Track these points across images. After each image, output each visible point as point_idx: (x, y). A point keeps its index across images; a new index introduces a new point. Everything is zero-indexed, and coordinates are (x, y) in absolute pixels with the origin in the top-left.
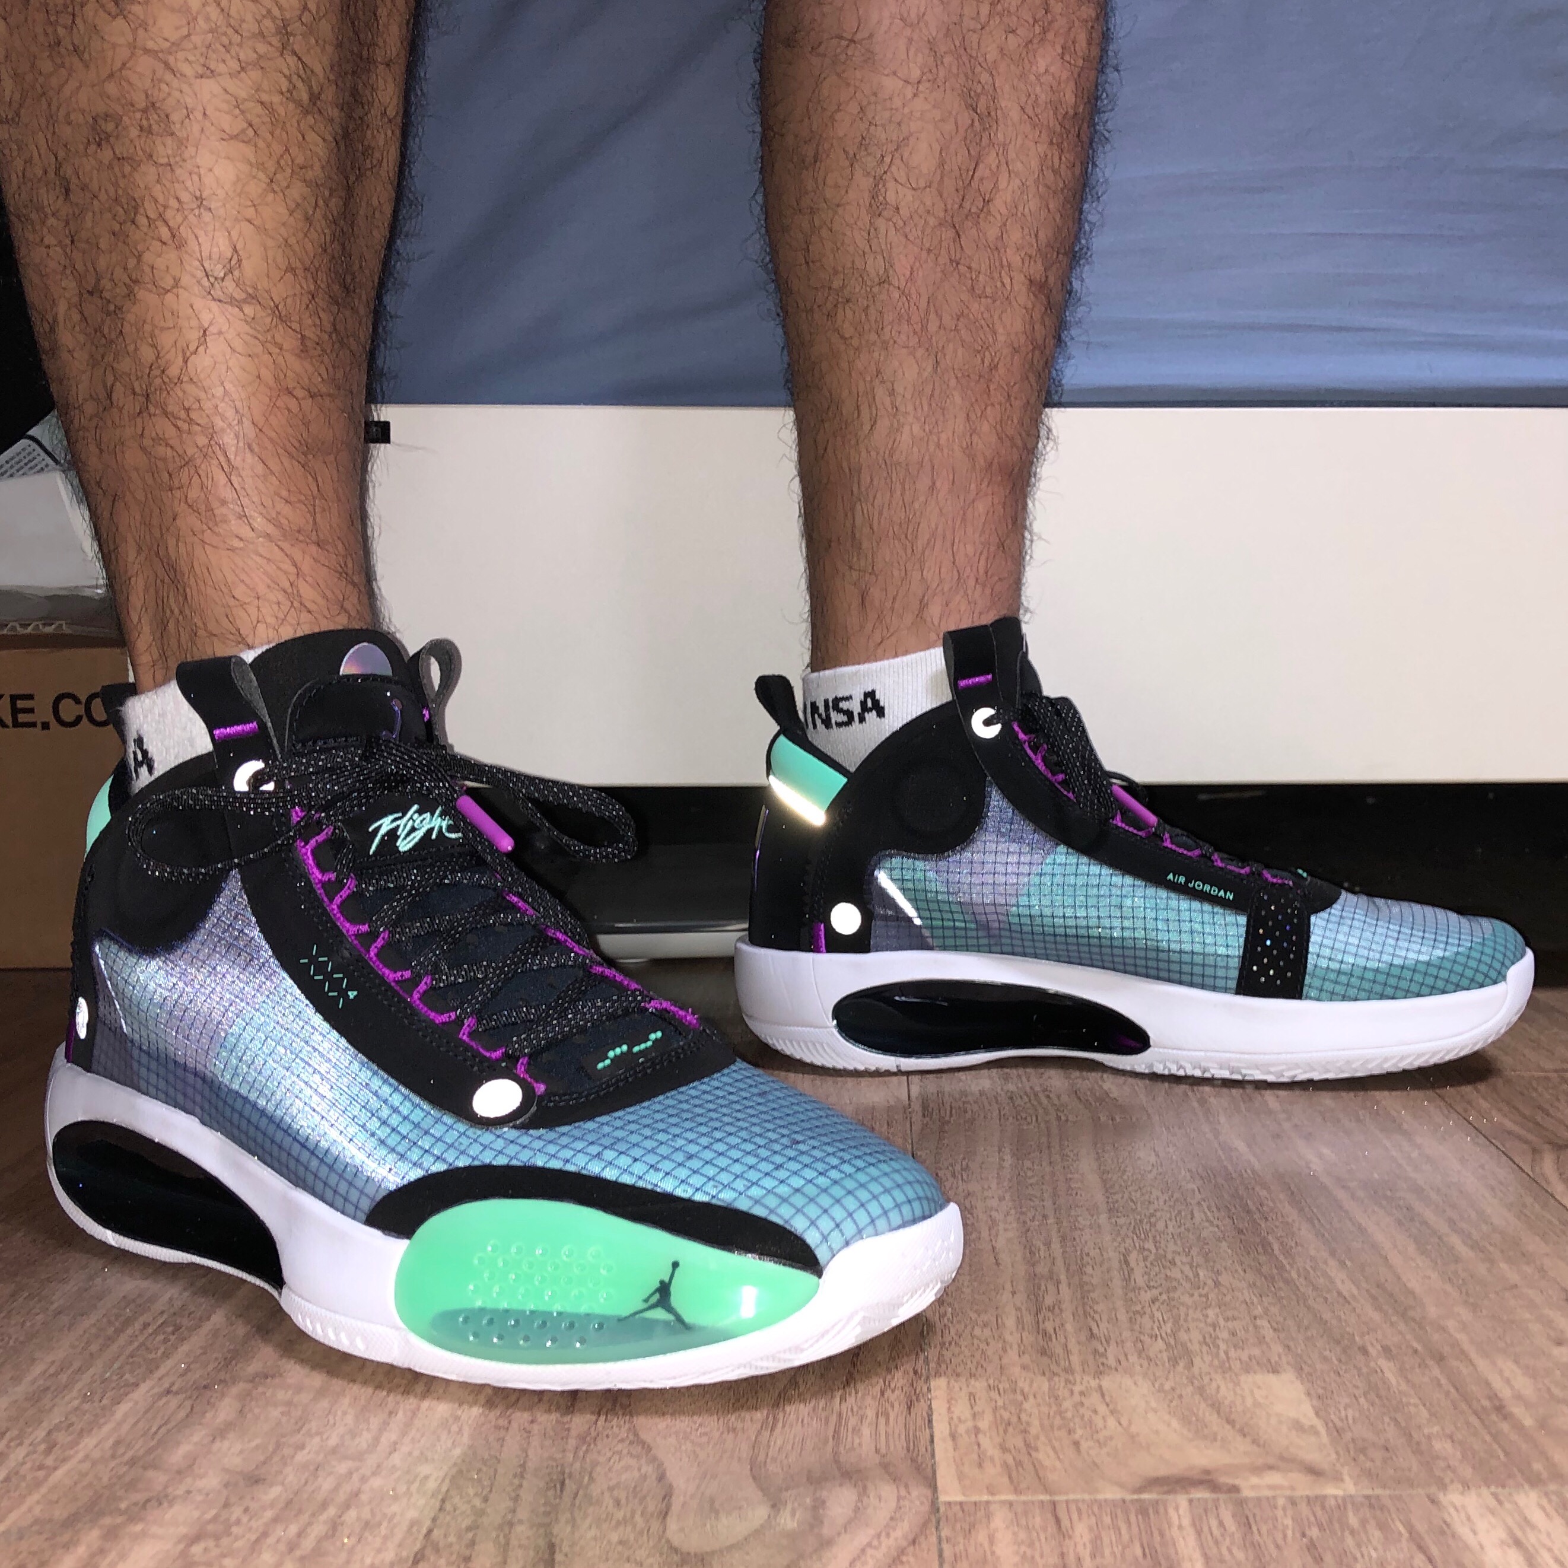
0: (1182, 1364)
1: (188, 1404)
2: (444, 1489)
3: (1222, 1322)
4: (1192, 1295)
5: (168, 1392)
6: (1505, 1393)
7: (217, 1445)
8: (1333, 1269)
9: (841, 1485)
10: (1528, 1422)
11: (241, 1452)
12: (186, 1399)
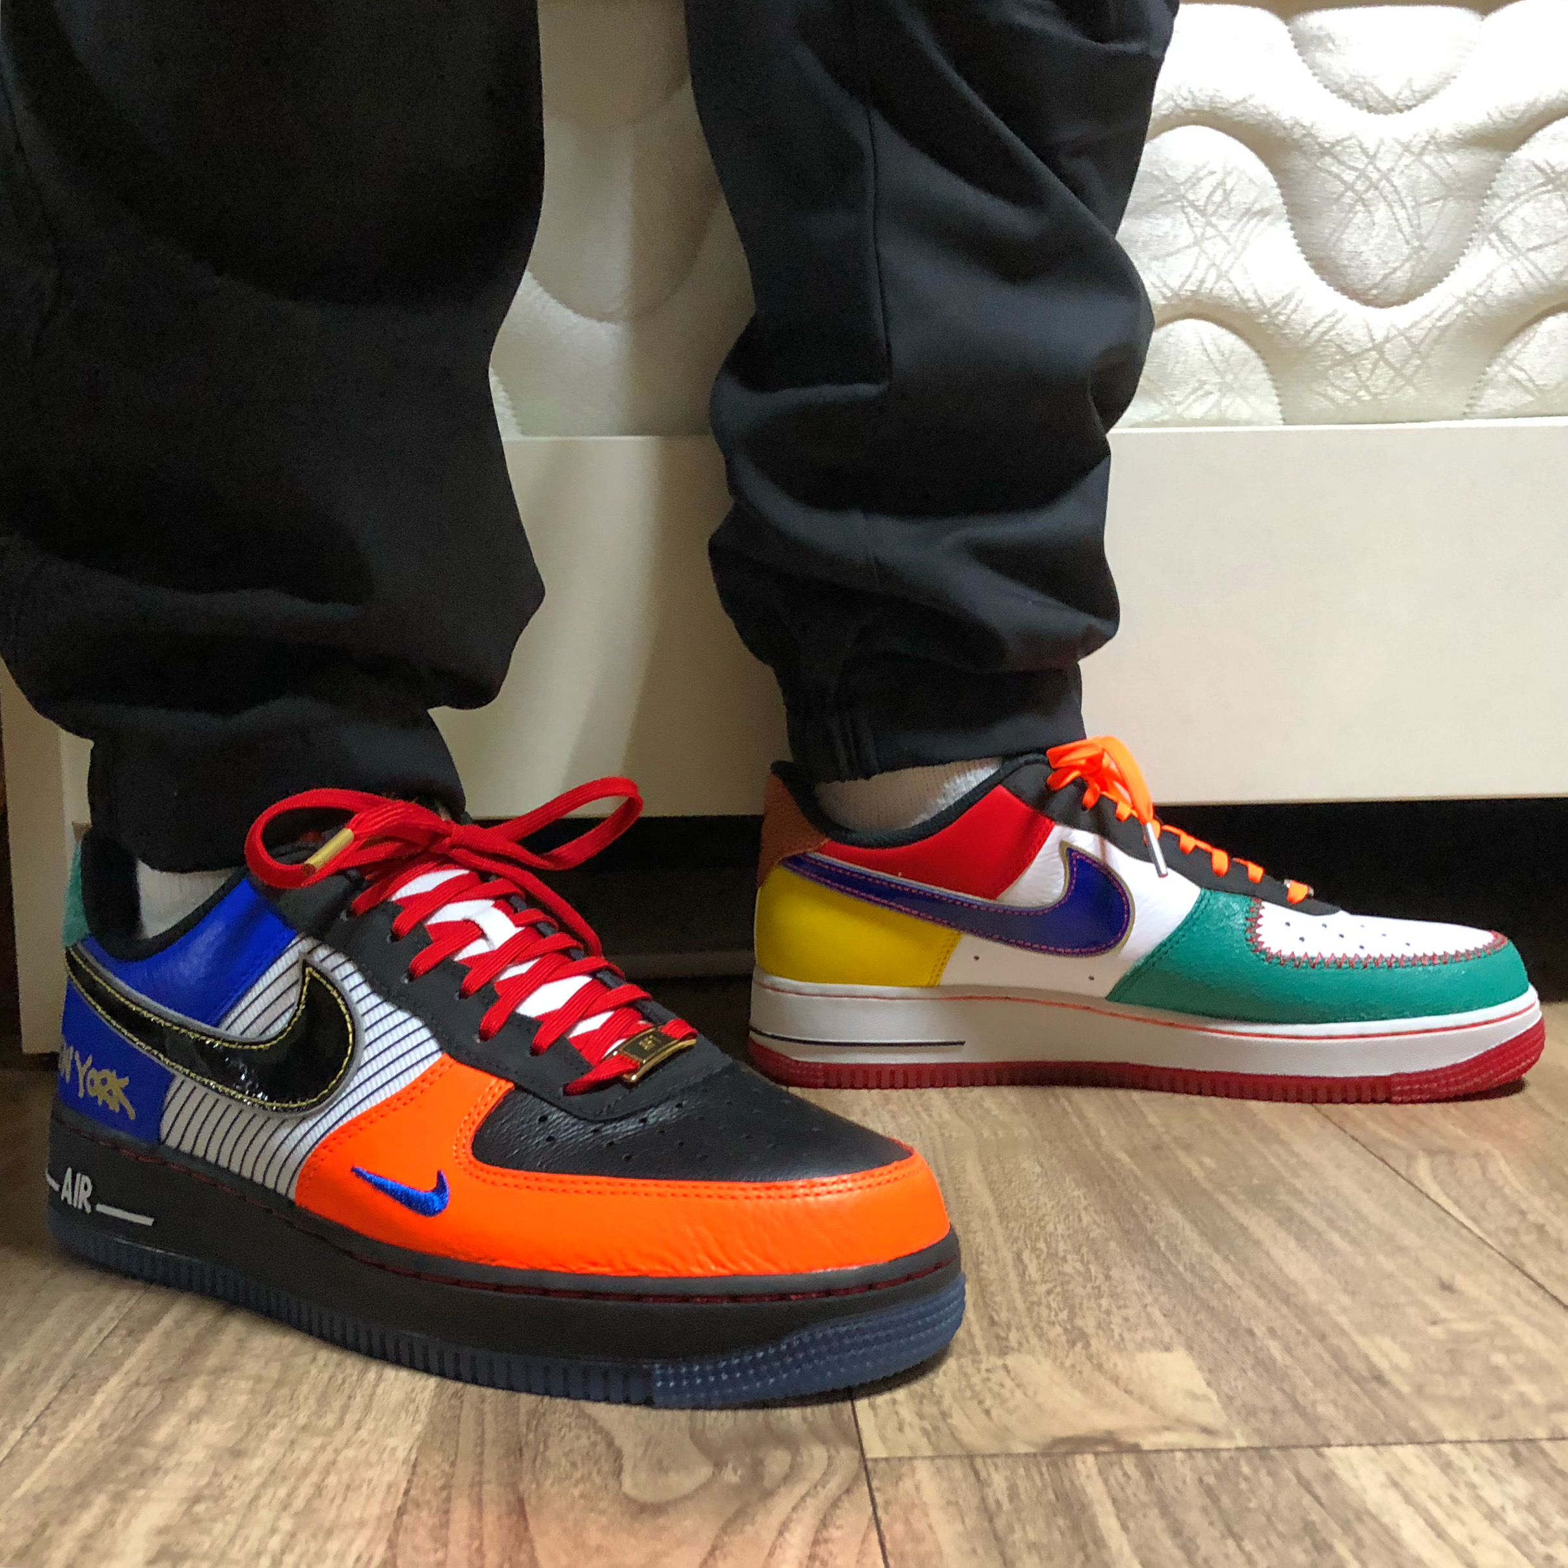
0: (1079, 1345)
1: (158, 1393)
2: (413, 1457)
3: (1114, 1308)
4: (1085, 1287)
5: (137, 1383)
6: (1383, 1365)
7: (194, 1427)
8: (1217, 1261)
9: (776, 1448)
10: (1405, 1389)
11: (218, 1432)
12: (155, 1390)
